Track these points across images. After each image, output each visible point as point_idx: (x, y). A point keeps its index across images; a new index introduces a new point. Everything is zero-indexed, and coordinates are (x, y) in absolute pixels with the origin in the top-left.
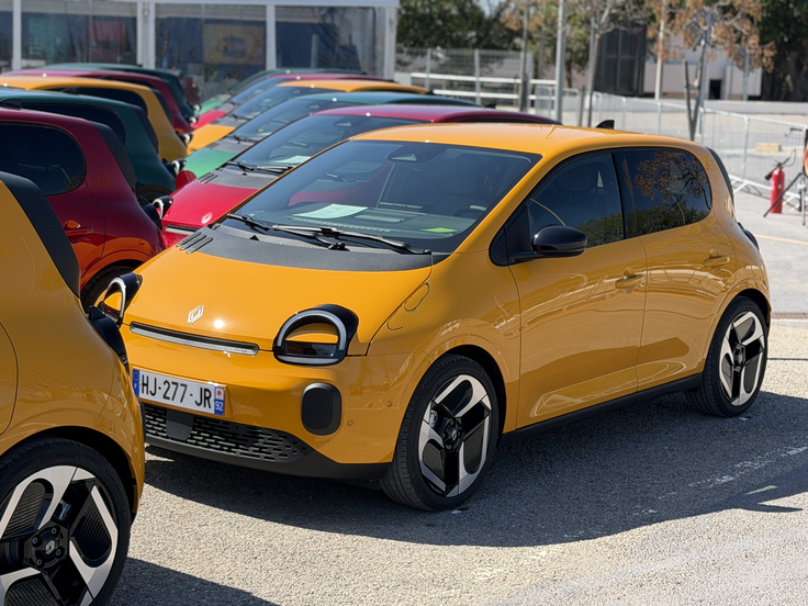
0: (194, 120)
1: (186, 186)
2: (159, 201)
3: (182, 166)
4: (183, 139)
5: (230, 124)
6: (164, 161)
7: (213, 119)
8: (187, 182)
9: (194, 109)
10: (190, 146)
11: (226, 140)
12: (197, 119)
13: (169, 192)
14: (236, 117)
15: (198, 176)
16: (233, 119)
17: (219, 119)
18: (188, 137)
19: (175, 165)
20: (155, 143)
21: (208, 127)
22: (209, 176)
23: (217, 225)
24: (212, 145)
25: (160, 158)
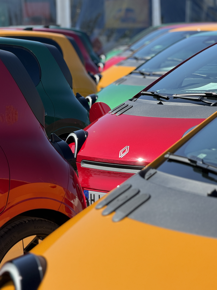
0: (101, 65)
1: (100, 119)
2: (74, 135)
3: (94, 99)
4: (94, 79)
5: (131, 65)
6: (78, 96)
7: (117, 62)
8: (101, 115)
9: (100, 59)
10: (101, 84)
11: (132, 76)
12: (104, 65)
13: (84, 126)
14: (136, 59)
15: (112, 108)
16: (135, 61)
17: (122, 61)
18: (97, 77)
19: (88, 100)
20: (70, 80)
21: (114, 67)
22: (123, 108)
23: (152, 171)
24: (121, 81)
25: (74, 93)
